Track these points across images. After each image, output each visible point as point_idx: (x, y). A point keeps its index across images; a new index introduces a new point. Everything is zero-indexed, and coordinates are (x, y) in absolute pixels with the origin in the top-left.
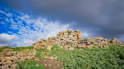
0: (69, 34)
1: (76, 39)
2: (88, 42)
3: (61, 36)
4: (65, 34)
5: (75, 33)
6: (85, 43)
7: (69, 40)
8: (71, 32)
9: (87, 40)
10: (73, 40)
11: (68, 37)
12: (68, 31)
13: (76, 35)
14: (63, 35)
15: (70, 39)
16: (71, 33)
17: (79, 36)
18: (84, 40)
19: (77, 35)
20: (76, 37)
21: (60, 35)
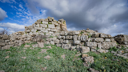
0: (50, 23)
1: (59, 31)
2: (75, 39)
3: (38, 25)
4: (43, 22)
5: (57, 22)
6: (69, 39)
7: (49, 31)
8: (53, 20)
9: (73, 35)
10: (54, 32)
11: (48, 27)
12: (49, 19)
13: (59, 25)
14: (41, 24)
15: (50, 29)
16: (52, 22)
17: (62, 26)
18: (69, 35)
19: (61, 25)
20: (59, 28)
21: (36, 24)
